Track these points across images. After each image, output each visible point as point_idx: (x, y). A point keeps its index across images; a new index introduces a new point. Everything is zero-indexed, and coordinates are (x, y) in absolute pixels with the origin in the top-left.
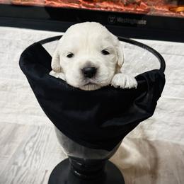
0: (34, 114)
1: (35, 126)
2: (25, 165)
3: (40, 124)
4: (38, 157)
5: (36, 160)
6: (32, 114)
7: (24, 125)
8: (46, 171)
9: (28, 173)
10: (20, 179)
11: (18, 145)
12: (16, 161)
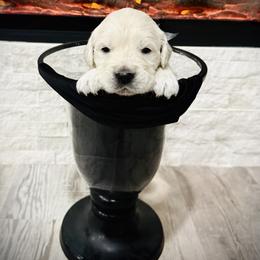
0: (25, 149)
1: (25, 165)
2: (23, 217)
3: (32, 161)
4: (38, 204)
5: (37, 209)
6: (20, 149)
7: (10, 166)
8: (54, 222)
9: (30, 228)
10: (20, 236)
11: (7, 193)
12: (10, 213)
